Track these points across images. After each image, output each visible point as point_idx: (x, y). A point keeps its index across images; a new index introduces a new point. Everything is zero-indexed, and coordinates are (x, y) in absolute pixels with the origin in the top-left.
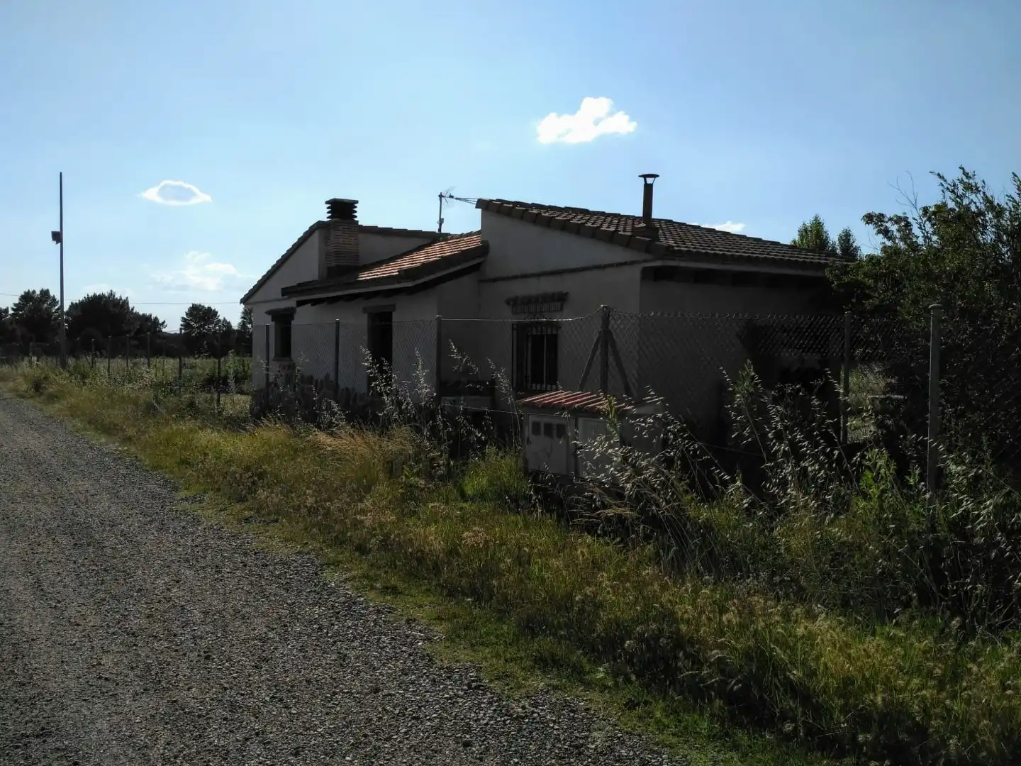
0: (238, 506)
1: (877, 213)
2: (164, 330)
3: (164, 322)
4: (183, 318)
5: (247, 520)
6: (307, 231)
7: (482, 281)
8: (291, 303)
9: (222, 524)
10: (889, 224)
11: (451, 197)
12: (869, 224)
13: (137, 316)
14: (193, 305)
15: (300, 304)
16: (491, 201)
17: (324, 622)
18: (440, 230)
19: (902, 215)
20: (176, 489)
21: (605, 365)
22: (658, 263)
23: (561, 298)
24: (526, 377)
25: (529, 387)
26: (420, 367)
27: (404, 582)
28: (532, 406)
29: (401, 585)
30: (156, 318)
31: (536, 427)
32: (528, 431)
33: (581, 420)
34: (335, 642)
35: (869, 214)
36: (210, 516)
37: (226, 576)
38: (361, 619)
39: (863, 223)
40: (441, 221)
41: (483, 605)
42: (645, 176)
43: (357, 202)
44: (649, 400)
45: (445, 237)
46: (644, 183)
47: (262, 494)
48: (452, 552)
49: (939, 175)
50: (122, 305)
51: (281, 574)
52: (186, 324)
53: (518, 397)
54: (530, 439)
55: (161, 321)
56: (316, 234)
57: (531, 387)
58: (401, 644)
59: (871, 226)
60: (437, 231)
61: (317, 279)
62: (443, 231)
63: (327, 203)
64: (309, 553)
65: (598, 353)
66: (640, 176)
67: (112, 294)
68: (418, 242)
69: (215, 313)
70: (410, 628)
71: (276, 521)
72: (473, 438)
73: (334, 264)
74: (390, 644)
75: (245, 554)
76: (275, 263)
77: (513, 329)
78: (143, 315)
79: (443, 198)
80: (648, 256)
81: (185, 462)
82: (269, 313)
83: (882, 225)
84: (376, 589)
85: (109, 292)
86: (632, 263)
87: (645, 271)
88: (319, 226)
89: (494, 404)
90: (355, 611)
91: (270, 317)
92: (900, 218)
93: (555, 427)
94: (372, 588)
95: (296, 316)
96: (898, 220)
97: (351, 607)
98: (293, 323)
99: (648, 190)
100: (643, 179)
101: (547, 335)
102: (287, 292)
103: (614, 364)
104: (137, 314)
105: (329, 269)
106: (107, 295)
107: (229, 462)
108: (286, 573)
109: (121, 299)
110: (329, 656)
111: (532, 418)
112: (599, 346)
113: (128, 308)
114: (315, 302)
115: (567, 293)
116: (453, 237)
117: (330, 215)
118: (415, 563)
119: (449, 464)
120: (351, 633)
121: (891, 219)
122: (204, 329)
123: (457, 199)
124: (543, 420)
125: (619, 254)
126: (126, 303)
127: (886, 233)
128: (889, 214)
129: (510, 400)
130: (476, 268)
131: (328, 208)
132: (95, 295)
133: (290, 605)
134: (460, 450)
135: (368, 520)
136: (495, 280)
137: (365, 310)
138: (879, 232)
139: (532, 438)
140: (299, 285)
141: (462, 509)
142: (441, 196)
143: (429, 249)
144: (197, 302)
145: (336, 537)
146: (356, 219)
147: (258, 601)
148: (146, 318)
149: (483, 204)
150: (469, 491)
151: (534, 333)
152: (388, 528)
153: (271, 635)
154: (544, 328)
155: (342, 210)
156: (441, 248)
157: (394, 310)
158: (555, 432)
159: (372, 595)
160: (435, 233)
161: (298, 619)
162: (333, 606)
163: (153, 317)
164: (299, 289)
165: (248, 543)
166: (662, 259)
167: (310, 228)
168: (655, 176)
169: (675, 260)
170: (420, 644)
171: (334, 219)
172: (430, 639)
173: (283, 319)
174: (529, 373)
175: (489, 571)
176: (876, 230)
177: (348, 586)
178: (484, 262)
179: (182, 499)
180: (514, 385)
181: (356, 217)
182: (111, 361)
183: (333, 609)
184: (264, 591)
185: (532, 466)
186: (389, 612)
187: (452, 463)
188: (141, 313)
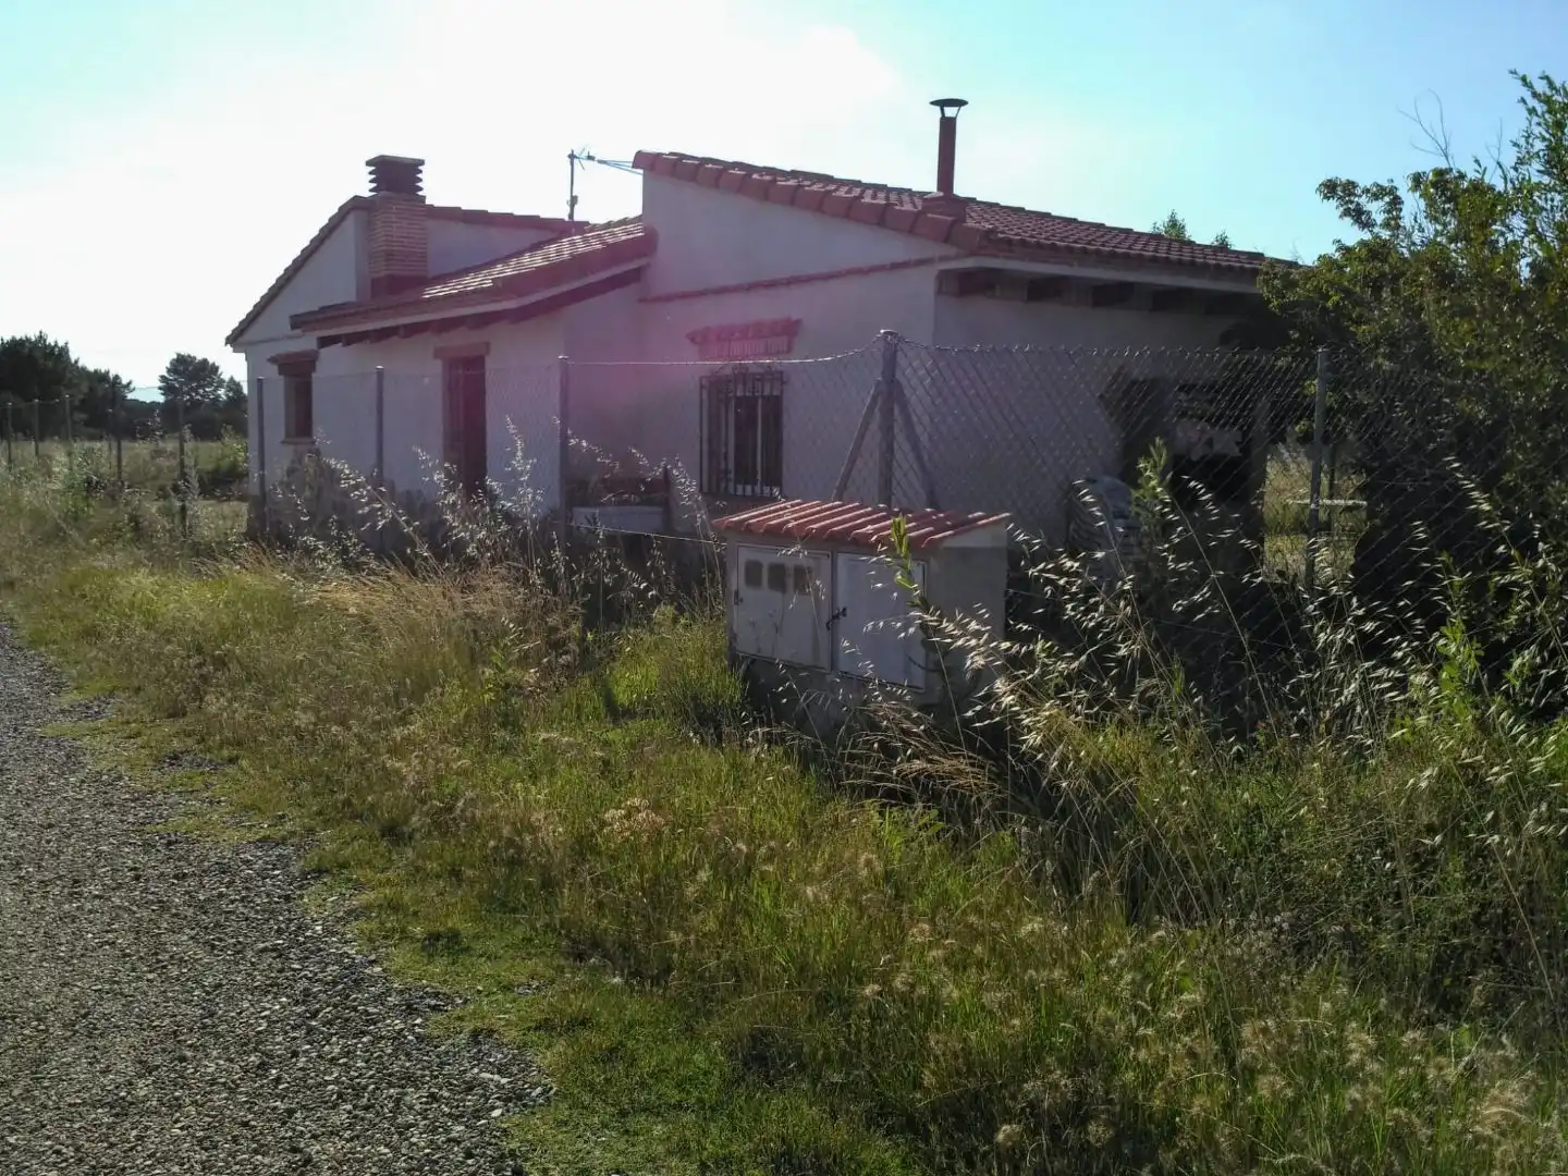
0: (167, 728)
1: (1344, 180)
2: (130, 396)
3: (130, 383)
4: (162, 377)
5: (175, 758)
6: (334, 216)
7: (643, 300)
8: (306, 342)
9: (122, 769)
10: (1363, 200)
11: (590, 158)
12: (1328, 198)
13: (84, 373)
14: (179, 355)
15: (325, 342)
16: (659, 155)
17: (278, 1045)
18: (571, 215)
19: (1386, 184)
20: (59, 687)
21: (889, 450)
22: (969, 263)
23: (789, 330)
24: (727, 472)
25: (731, 490)
26: (519, 454)
27: (478, 919)
28: (745, 530)
29: (466, 928)
30: (117, 377)
31: (753, 573)
32: (737, 580)
33: (842, 559)
34: (291, 1112)
35: (1329, 181)
36: (105, 751)
37: (88, 906)
38: (364, 1033)
39: (1318, 197)
40: (573, 201)
41: (648, 988)
42: (942, 104)
43: (422, 163)
44: (981, 518)
45: (582, 227)
46: (940, 115)
47: (214, 704)
48: (583, 847)
49: (1524, 79)
50: (59, 355)
51: (208, 900)
52: (167, 387)
53: (715, 512)
54: (741, 595)
55: (124, 382)
56: (350, 222)
57: (735, 490)
58: (450, 1115)
59: (1333, 203)
60: (567, 219)
61: (352, 297)
62: (577, 218)
63: (369, 163)
64: (283, 841)
65: (874, 426)
66: (932, 103)
67: (41, 338)
68: (533, 236)
69: (215, 369)
70: (478, 1059)
71: (232, 761)
72: (626, 594)
73: (382, 274)
74: (424, 1114)
75: (147, 846)
76: (282, 272)
77: (702, 387)
78: (96, 371)
79: (576, 161)
80: (951, 251)
81: (91, 634)
82: (273, 360)
83: (1352, 202)
84: (413, 939)
85: (38, 334)
86: (921, 262)
87: (943, 276)
88: (355, 204)
89: (668, 523)
90: (355, 1009)
91: (275, 368)
92: (1382, 188)
93: (792, 572)
94: (405, 936)
95: (318, 365)
96: (1378, 192)
97: (348, 996)
98: (314, 375)
99: (948, 129)
100: (938, 108)
101: (763, 397)
102: (299, 322)
103: (907, 447)
104: (84, 369)
105: (375, 283)
106: (33, 339)
107: (167, 635)
108: (221, 895)
109: (56, 345)
110: (267, 1161)
111: (745, 555)
112: (876, 410)
113: (68, 358)
114: (349, 340)
115: (798, 322)
116: (594, 227)
117: (374, 185)
118: (500, 872)
119: (584, 639)
120: (336, 1081)
121: (1367, 191)
122: (197, 394)
123: (600, 162)
124: (767, 558)
125: (893, 247)
126: (64, 351)
127: (1359, 216)
128: (1364, 181)
129: (701, 516)
130: (635, 276)
131: (370, 173)
132: (13, 340)
133: (208, 993)
134: (606, 611)
135: (408, 769)
136: (669, 298)
137: (438, 354)
138: (1347, 213)
139: (747, 593)
140: (323, 309)
141: (606, 744)
142: (572, 157)
143: (553, 248)
144: (185, 351)
145: (347, 803)
146: (420, 193)
147: (139, 978)
148: (101, 378)
149: (647, 162)
150: (623, 697)
151: (739, 394)
152: (453, 785)
153: (142, 1089)
154: (759, 385)
155: (396, 176)
156: (573, 244)
157: (488, 352)
158: (790, 582)
159: (400, 957)
160: (562, 220)
161: (217, 1035)
162: (306, 993)
163: (111, 375)
164: (320, 316)
165: (161, 817)
166: (972, 254)
167: (341, 209)
168: (960, 103)
169: (997, 257)
170: (496, 1113)
171: (383, 193)
172: (520, 1098)
173: (298, 371)
174: (731, 466)
175: (662, 895)
176: (1342, 209)
177: (352, 929)
178: (648, 265)
179: (63, 711)
180: (705, 489)
181: (421, 189)
182: (41, 445)
183: (304, 1002)
184: (159, 948)
185: (746, 646)
186: (435, 1008)
187: (590, 636)
188: (91, 368)
